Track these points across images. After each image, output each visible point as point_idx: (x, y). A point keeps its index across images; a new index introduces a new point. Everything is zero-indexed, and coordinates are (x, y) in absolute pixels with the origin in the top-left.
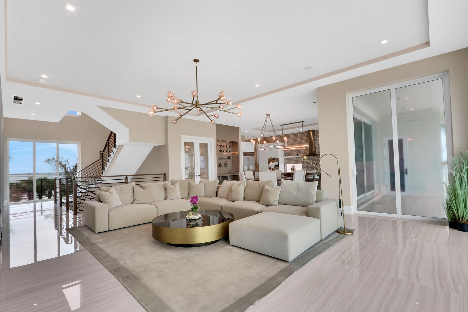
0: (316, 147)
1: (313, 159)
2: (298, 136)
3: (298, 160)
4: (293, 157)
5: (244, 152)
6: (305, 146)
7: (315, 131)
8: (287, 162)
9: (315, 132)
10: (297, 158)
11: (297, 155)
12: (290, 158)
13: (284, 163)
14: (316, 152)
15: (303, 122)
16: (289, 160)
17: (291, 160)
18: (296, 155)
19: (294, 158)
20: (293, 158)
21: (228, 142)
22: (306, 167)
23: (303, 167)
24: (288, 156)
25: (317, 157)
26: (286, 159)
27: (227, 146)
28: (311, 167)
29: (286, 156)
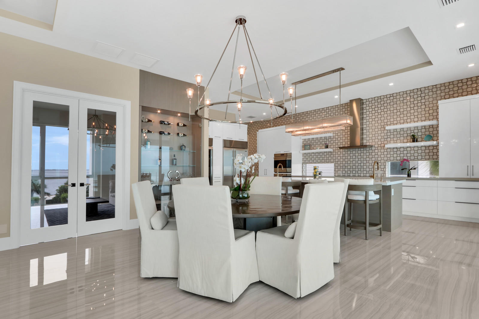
0: (365, 131)
1: (357, 155)
2: (330, 112)
3: (328, 156)
4: (318, 150)
5: (225, 140)
6: (345, 122)
7: (364, 101)
8: (307, 160)
9: (363, 103)
10: (325, 154)
11: (327, 147)
12: (313, 153)
13: (301, 162)
14: (365, 141)
15: (343, 69)
16: (311, 157)
17: (315, 157)
18: (323, 147)
19: (320, 153)
20: (318, 153)
21: (179, 115)
22: (341, 170)
23: (337, 170)
24: (310, 149)
25: (365, 152)
26: (305, 155)
27: (178, 124)
28: (351, 170)
29: (305, 150)
